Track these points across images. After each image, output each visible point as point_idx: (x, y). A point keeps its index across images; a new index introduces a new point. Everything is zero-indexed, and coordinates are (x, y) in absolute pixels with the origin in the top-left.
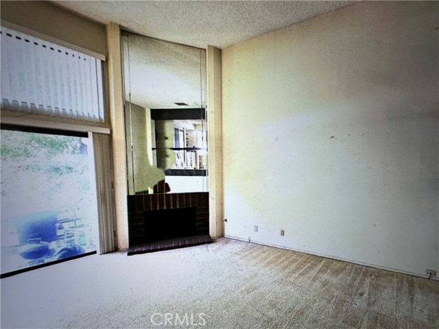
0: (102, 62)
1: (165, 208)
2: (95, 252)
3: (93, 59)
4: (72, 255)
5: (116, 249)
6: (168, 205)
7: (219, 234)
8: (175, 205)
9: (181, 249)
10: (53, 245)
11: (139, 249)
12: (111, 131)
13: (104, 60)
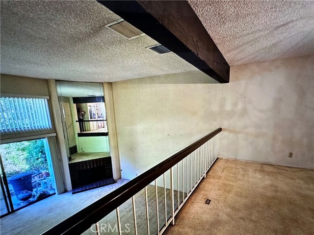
0: (48, 99)
1: (88, 168)
2: (55, 194)
3: (43, 100)
4: (44, 196)
5: (66, 191)
6: (90, 166)
7: (118, 177)
8: (93, 165)
9: (99, 188)
10: (34, 193)
11: (78, 190)
12: (57, 134)
13: (49, 98)
